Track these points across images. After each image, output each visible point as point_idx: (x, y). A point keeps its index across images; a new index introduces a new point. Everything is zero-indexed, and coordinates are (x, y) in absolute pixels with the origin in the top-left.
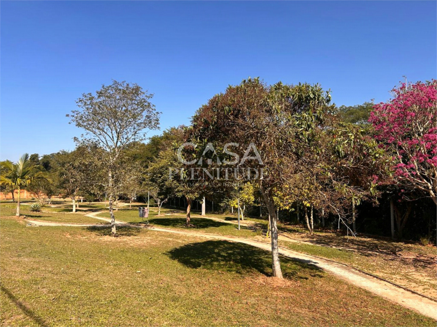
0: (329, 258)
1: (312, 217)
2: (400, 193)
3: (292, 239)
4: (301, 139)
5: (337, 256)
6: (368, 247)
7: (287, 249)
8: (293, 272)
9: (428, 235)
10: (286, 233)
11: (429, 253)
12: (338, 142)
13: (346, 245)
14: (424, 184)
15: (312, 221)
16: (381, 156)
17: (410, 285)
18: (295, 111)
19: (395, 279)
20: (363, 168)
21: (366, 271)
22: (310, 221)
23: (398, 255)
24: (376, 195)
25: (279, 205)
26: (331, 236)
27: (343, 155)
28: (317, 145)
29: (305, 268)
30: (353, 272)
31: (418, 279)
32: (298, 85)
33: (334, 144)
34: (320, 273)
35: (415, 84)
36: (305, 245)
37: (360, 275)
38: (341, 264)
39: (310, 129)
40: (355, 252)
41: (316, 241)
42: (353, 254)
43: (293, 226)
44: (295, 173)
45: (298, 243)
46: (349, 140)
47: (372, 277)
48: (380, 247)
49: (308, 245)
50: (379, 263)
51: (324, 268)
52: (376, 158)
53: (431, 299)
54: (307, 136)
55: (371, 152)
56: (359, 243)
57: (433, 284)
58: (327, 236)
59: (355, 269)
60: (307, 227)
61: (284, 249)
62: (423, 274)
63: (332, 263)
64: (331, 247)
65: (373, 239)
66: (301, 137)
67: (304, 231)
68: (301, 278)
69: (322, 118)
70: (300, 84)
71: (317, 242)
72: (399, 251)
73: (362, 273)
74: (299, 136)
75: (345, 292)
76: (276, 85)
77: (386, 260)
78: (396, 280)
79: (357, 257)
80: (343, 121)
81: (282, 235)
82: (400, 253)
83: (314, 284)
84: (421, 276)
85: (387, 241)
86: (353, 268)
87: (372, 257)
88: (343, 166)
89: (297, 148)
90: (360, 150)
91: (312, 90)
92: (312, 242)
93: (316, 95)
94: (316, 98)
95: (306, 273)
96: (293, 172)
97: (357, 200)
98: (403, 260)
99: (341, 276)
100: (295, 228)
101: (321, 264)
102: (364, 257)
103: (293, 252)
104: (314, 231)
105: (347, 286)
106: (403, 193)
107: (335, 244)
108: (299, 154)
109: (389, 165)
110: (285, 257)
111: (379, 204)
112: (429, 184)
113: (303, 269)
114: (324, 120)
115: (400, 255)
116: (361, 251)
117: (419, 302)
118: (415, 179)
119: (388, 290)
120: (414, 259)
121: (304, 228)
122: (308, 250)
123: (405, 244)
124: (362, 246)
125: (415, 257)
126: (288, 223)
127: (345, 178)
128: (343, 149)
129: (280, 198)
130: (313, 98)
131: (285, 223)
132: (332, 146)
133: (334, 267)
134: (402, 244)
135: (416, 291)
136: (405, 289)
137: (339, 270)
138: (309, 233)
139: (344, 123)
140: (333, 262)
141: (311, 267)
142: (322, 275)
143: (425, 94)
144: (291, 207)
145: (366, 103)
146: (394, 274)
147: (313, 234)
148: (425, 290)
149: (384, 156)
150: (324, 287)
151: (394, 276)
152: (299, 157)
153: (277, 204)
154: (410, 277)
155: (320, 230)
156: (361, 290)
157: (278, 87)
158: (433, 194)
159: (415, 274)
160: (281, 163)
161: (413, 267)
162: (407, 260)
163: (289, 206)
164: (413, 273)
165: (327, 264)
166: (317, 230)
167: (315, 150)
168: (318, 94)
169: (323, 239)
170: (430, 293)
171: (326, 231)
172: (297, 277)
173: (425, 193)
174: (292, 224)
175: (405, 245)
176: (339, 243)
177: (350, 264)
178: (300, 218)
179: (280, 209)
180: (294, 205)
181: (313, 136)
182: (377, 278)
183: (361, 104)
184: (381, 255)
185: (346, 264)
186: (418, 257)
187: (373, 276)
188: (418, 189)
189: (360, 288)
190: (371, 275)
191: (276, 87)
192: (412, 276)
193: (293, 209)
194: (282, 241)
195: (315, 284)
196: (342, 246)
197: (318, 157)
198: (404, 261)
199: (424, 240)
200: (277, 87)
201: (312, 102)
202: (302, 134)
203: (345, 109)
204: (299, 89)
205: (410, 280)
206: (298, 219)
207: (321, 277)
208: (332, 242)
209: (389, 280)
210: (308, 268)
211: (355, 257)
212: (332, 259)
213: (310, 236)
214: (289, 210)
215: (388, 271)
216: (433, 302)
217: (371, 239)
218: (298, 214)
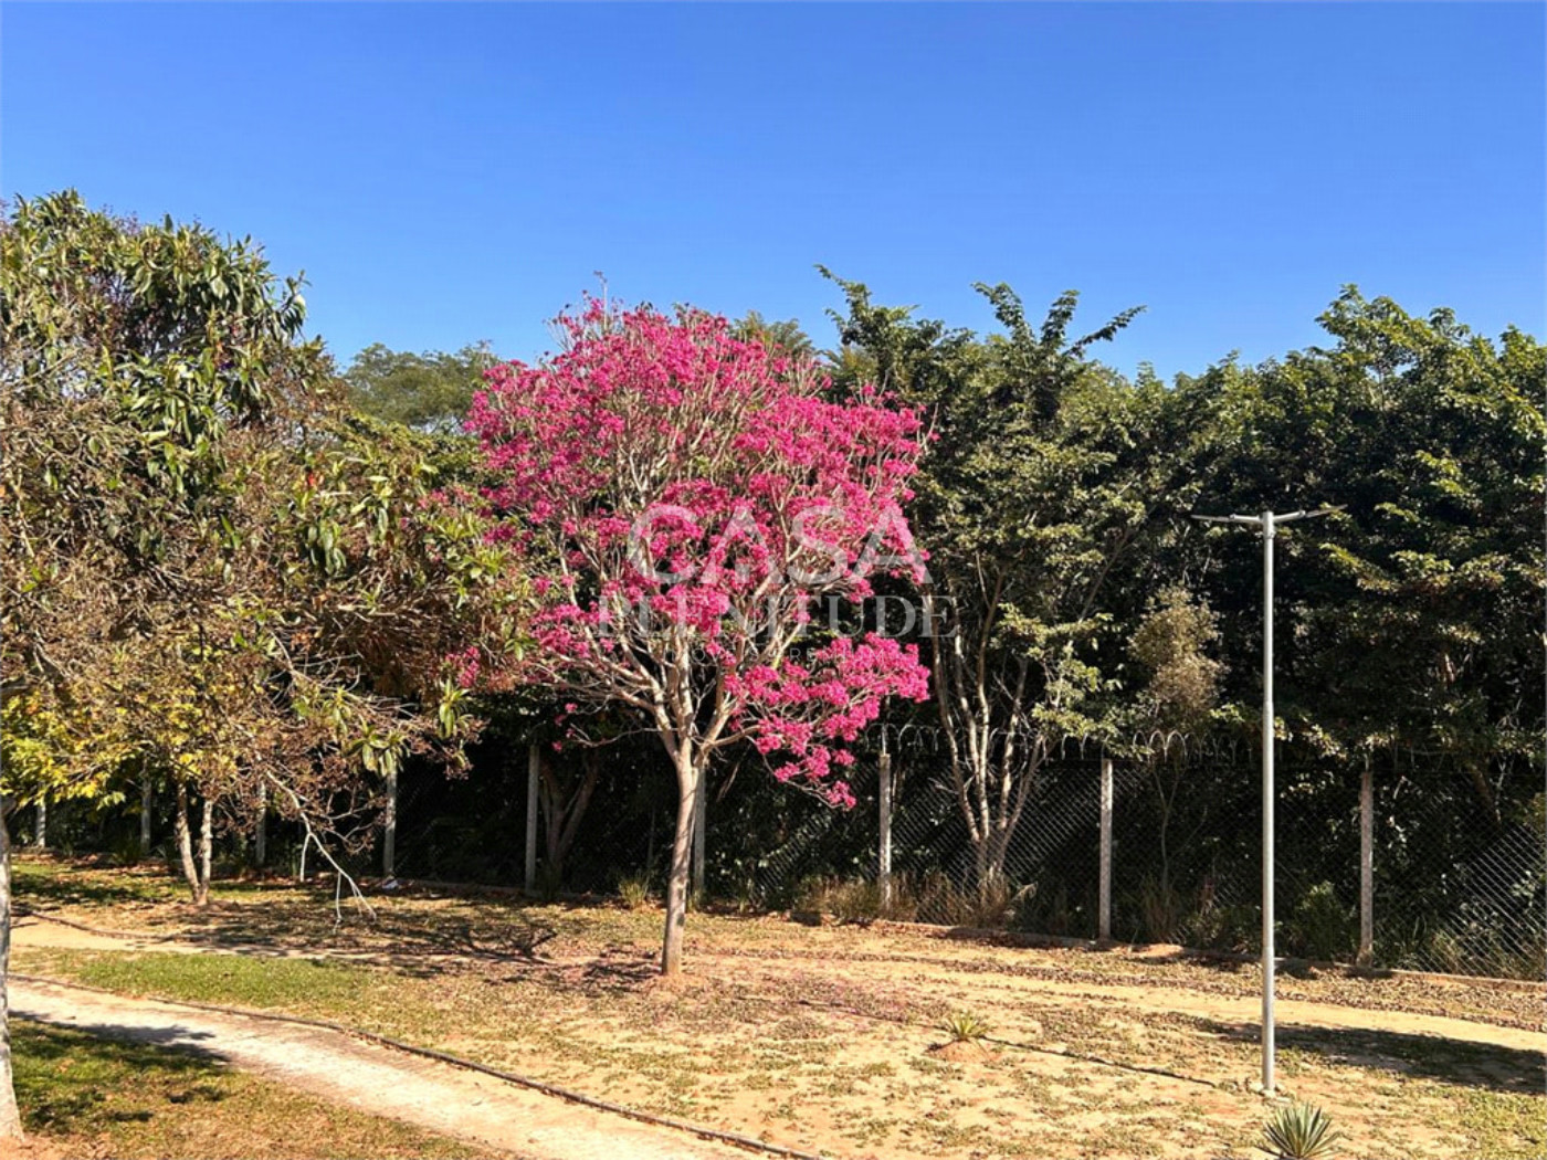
0: (265, 1006)
1: (206, 829)
2: (562, 717)
3: (101, 934)
4: (153, 481)
5: (300, 991)
6: (433, 938)
7: (69, 986)
8: (83, 1095)
9: (644, 868)
10: (75, 907)
11: (643, 936)
12: (319, 508)
13: (348, 938)
14: (640, 683)
15: (207, 846)
16: (490, 580)
17: (564, 1070)
18: (134, 343)
19: (512, 1056)
20: (418, 623)
21: (410, 1039)
22: (195, 847)
23: (538, 958)
24: (460, 734)
25: (48, 779)
26: (289, 902)
27: (338, 564)
28: (225, 514)
29: (142, 1065)
30: (359, 1053)
31: (591, 1043)
32: (162, 225)
33: (302, 516)
34: (211, 1082)
35: (634, 313)
36: (163, 957)
37: (385, 1062)
38: (316, 1024)
39: (200, 438)
40: (377, 964)
41: (219, 931)
42: (368, 976)
43: (115, 871)
44: (117, 634)
45: (130, 953)
46: (370, 503)
47: (432, 1060)
48: (476, 931)
49: (177, 956)
50: (467, 998)
51: (236, 1054)
52: (470, 583)
53: (627, 1115)
54: (182, 469)
55: (453, 559)
56: (399, 924)
57: (639, 1054)
58: (267, 904)
59: (368, 1037)
60: (183, 874)
61: (54, 988)
62: (614, 1022)
63: (275, 1026)
64: (283, 954)
65: (455, 902)
66: (152, 468)
67: (165, 890)
68: (119, 1117)
69: (257, 394)
70: (169, 225)
71: (224, 939)
72: (543, 940)
73: (393, 1052)
74: (145, 464)
75: (313, 1145)
76: (49, 200)
77: (493, 984)
78: (516, 1061)
79: (384, 988)
80: (373, 414)
81: (51, 920)
82: (545, 947)
83: (178, 1135)
84: (603, 1028)
85: (505, 905)
86: (362, 1034)
87: (441, 979)
88: (343, 612)
89: (131, 519)
90: (417, 550)
91: (220, 262)
92: (195, 939)
93: (238, 289)
94: (239, 299)
95: (149, 1090)
96: (105, 633)
97: (383, 752)
98: (550, 977)
99: (307, 1079)
100: (125, 882)
101: (225, 1037)
102: (411, 981)
103: (98, 997)
104: (211, 888)
105: (324, 1119)
106: (572, 718)
107: (302, 940)
108: (141, 547)
109: (515, 613)
110: (54, 1030)
111: (470, 767)
112: (656, 685)
113: (134, 1075)
114: (268, 404)
115: (545, 955)
116: (404, 957)
117: (586, 1134)
118: (615, 666)
119: (485, 1106)
120: (589, 965)
121: (167, 879)
122: (175, 981)
123: (569, 909)
124: (412, 933)
125: (597, 958)
126: (93, 857)
127: (343, 663)
128: (339, 541)
129: (55, 744)
130: (225, 297)
131: (79, 858)
132: (294, 522)
133: (283, 1042)
134: (556, 909)
135: (578, 1093)
136: (542, 1090)
137: (301, 1050)
138: (190, 900)
139: (374, 419)
140: (281, 1019)
141: (176, 1057)
142: (224, 1087)
143: (658, 356)
144: (112, 786)
145: (468, 349)
146: (514, 1035)
147: (209, 903)
148: (613, 1083)
149: (501, 576)
150: (224, 1140)
151: (512, 1045)
152: (136, 561)
153: (36, 773)
154: (568, 1040)
155: (241, 880)
156: (381, 1124)
157: (58, 213)
158: (665, 720)
159: (585, 1026)
160: (40, 586)
161: (583, 998)
162: (567, 973)
163: (99, 782)
164: (580, 1022)
165: (251, 1034)
166: (231, 881)
167: (216, 536)
168: (246, 285)
169: (251, 922)
170: (627, 1091)
171: (271, 882)
172: (96, 1120)
173: (642, 715)
174: (111, 861)
175: (570, 915)
176: (317, 931)
177: (349, 1019)
178: (153, 833)
179: (49, 797)
180: (123, 778)
181: (215, 471)
182: (450, 1061)
183: (452, 351)
184: (478, 963)
185: (335, 1021)
186: (603, 955)
187: (435, 1057)
188: (618, 703)
189: (377, 1117)
190: (427, 1055)
191: (47, 214)
192: (574, 1034)
193: (119, 797)
194: (46, 949)
195: (185, 1132)
196: (330, 946)
197: (228, 567)
198: (555, 982)
199: (631, 890)
200: (53, 214)
201: (220, 318)
202: (160, 457)
203: (387, 362)
204: (163, 243)
205: (564, 1050)
206: (146, 836)
207: (216, 1097)
208: (287, 930)
209: (492, 1064)
210: (160, 1063)
211: (376, 986)
212: (278, 1008)
213: (192, 910)
214: (96, 799)
215: (495, 1025)
216: (633, 1123)
217: (449, 901)
218: (145, 814)
